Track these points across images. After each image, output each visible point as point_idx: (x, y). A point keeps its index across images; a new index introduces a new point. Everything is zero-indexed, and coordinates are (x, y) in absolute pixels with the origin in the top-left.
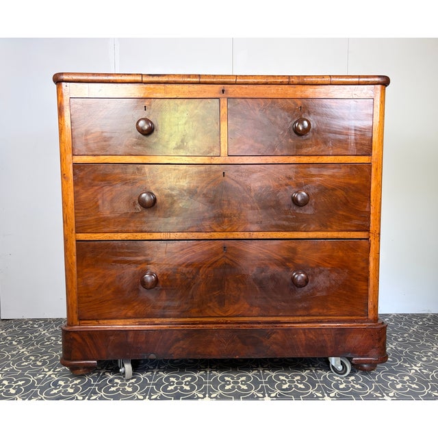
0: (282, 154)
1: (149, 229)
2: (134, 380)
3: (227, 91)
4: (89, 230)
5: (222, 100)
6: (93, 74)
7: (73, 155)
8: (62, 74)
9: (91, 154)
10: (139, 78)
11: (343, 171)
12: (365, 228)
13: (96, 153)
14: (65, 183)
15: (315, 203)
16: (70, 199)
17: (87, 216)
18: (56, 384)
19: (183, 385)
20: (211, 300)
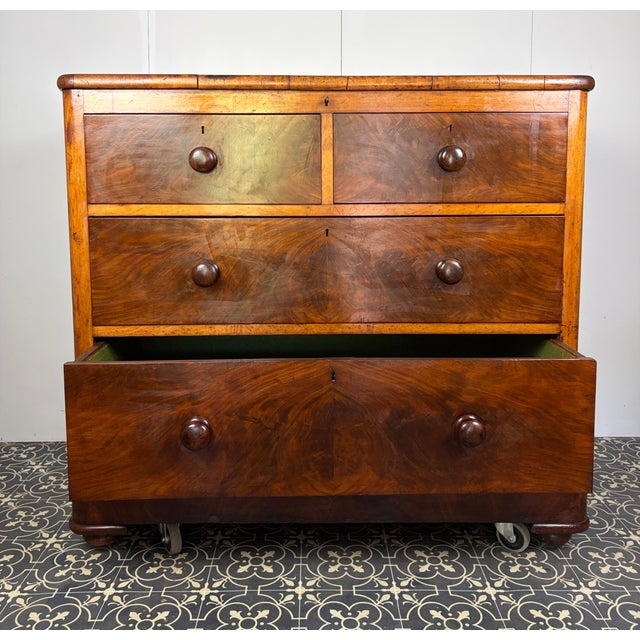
0: (421, 200)
1: (208, 319)
2: (184, 556)
3: (333, 101)
4: (114, 322)
5: (324, 116)
6: (121, 76)
7: (89, 203)
8: (72, 76)
9: (117, 201)
10: (192, 82)
11: (518, 227)
12: (553, 317)
13: (126, 200)
14: (75, 247)
15: (473, 278)
16: (84, 273)
17: (112, 299)
18: (62, 560)
19: (262, 565)
20: (308, 468)
